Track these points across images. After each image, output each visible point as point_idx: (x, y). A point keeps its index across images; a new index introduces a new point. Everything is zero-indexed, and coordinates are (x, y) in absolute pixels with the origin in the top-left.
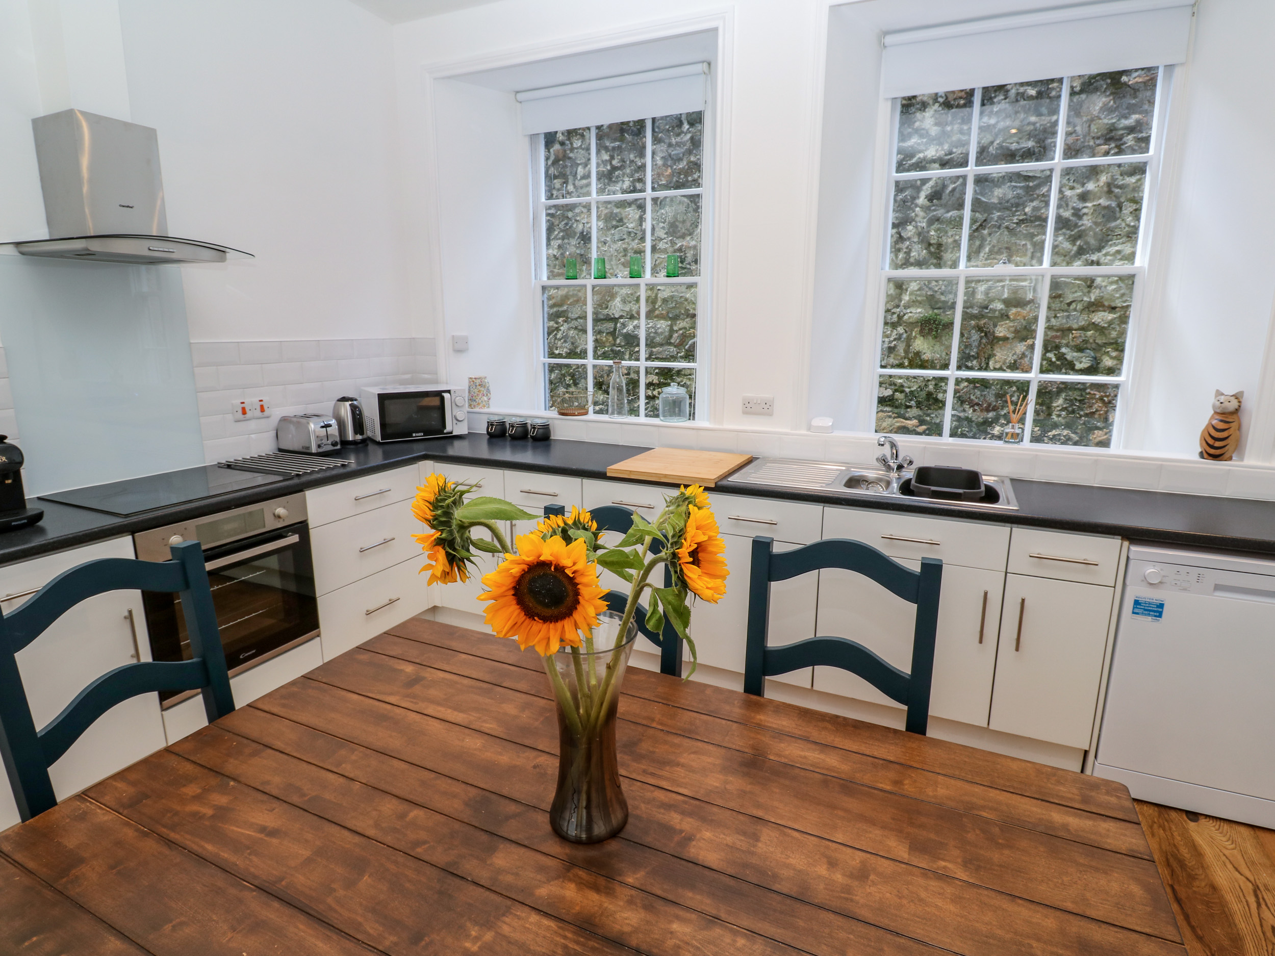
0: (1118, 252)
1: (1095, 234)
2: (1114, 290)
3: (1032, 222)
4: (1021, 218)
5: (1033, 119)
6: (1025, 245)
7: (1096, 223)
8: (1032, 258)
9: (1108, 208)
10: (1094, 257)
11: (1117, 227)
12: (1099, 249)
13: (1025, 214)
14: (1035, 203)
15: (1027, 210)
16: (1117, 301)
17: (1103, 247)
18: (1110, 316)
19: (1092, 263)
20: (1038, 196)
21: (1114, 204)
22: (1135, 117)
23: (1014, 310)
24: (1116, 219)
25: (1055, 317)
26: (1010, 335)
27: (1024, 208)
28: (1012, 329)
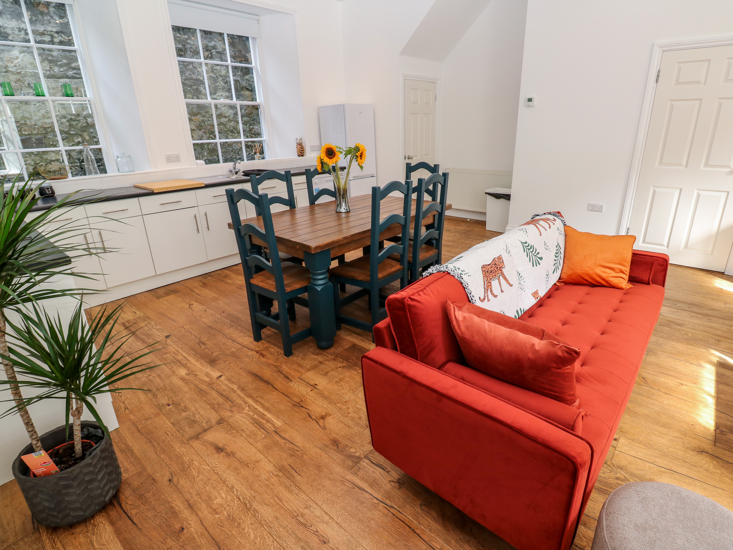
0: (221, 95)
1: (212, 87)
2: (224, 110)
3: (190, 80)
4: (186, 78)
5: (178, 35)
6: (190, 90)
7: (211, 83)
8: (194, 95)
9: (213, 77)
10: (215, 97)
11: (218, 85)
12: (215, 94)
13: (186, 76)
14: (189, 72)
15: (187, 74)
16: (226, 114)
17: (216, 93)
18: (226, 120)
19: (215, 99)
20: (189, 69)
21: (215, 77)
22: (213, 43)
23: (193, 118)
24: (217, 82)
25: (209, 120)
26: (195, 128)
27: (185, 73)
28: (195, 125)
